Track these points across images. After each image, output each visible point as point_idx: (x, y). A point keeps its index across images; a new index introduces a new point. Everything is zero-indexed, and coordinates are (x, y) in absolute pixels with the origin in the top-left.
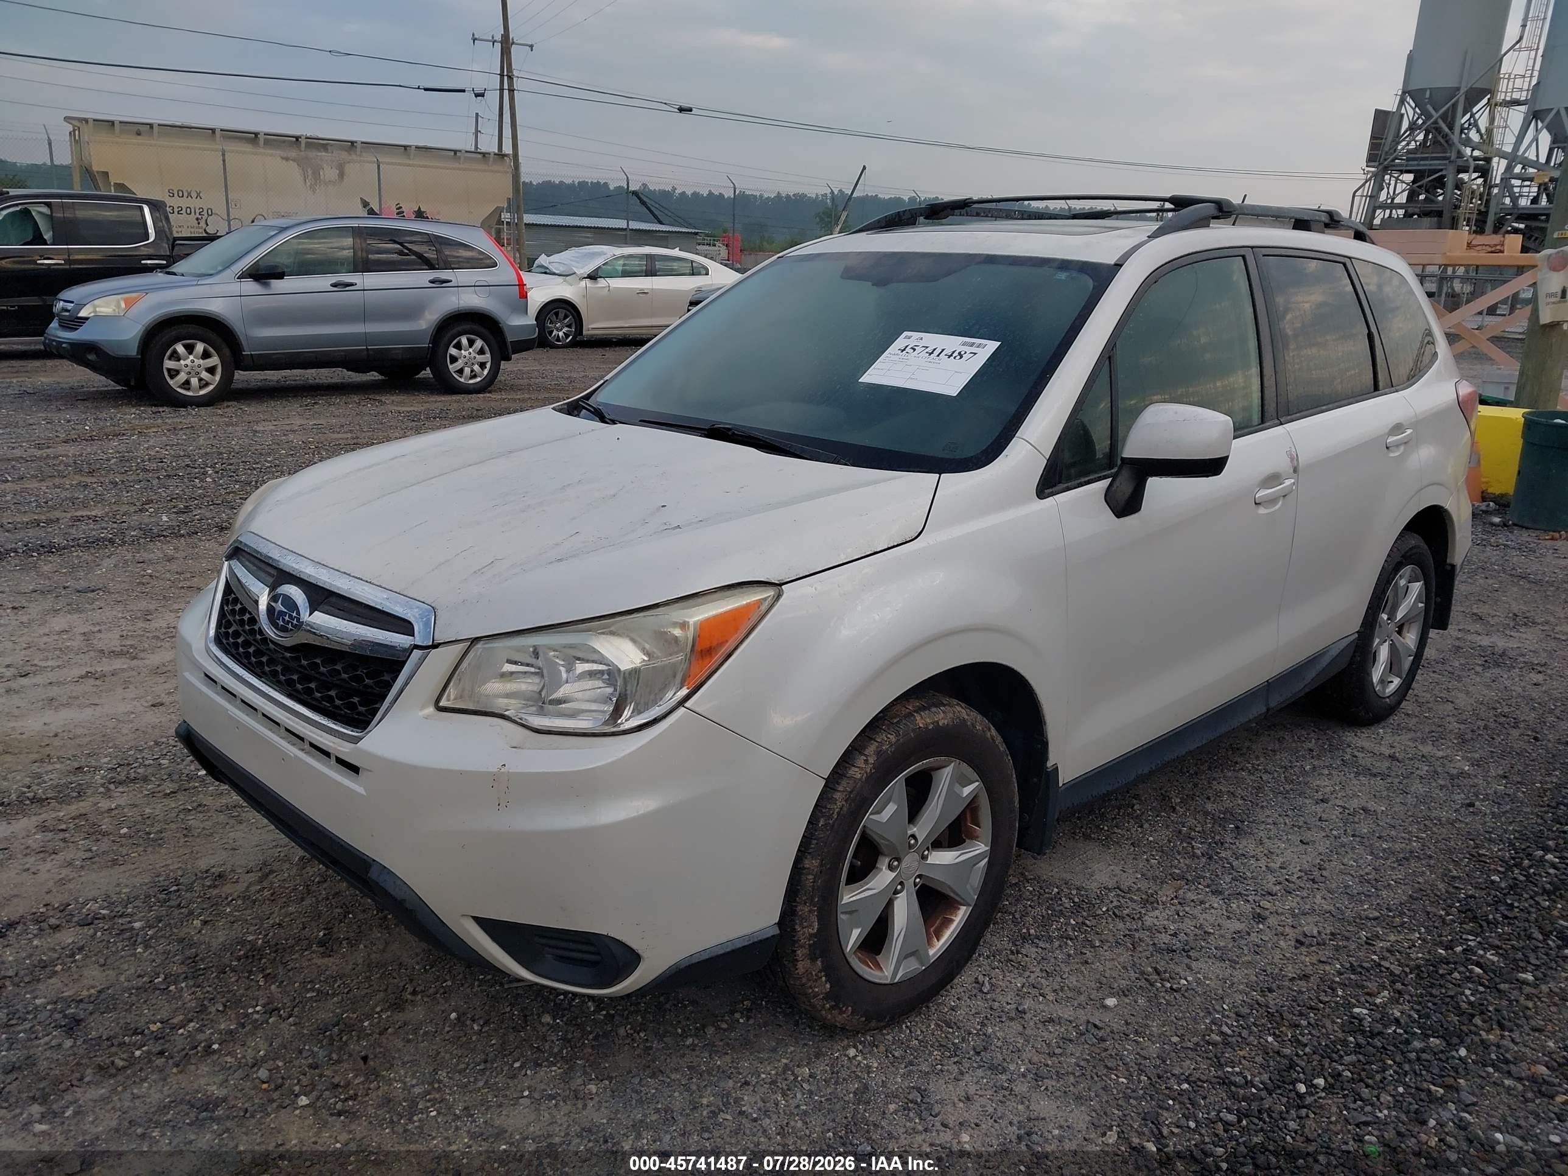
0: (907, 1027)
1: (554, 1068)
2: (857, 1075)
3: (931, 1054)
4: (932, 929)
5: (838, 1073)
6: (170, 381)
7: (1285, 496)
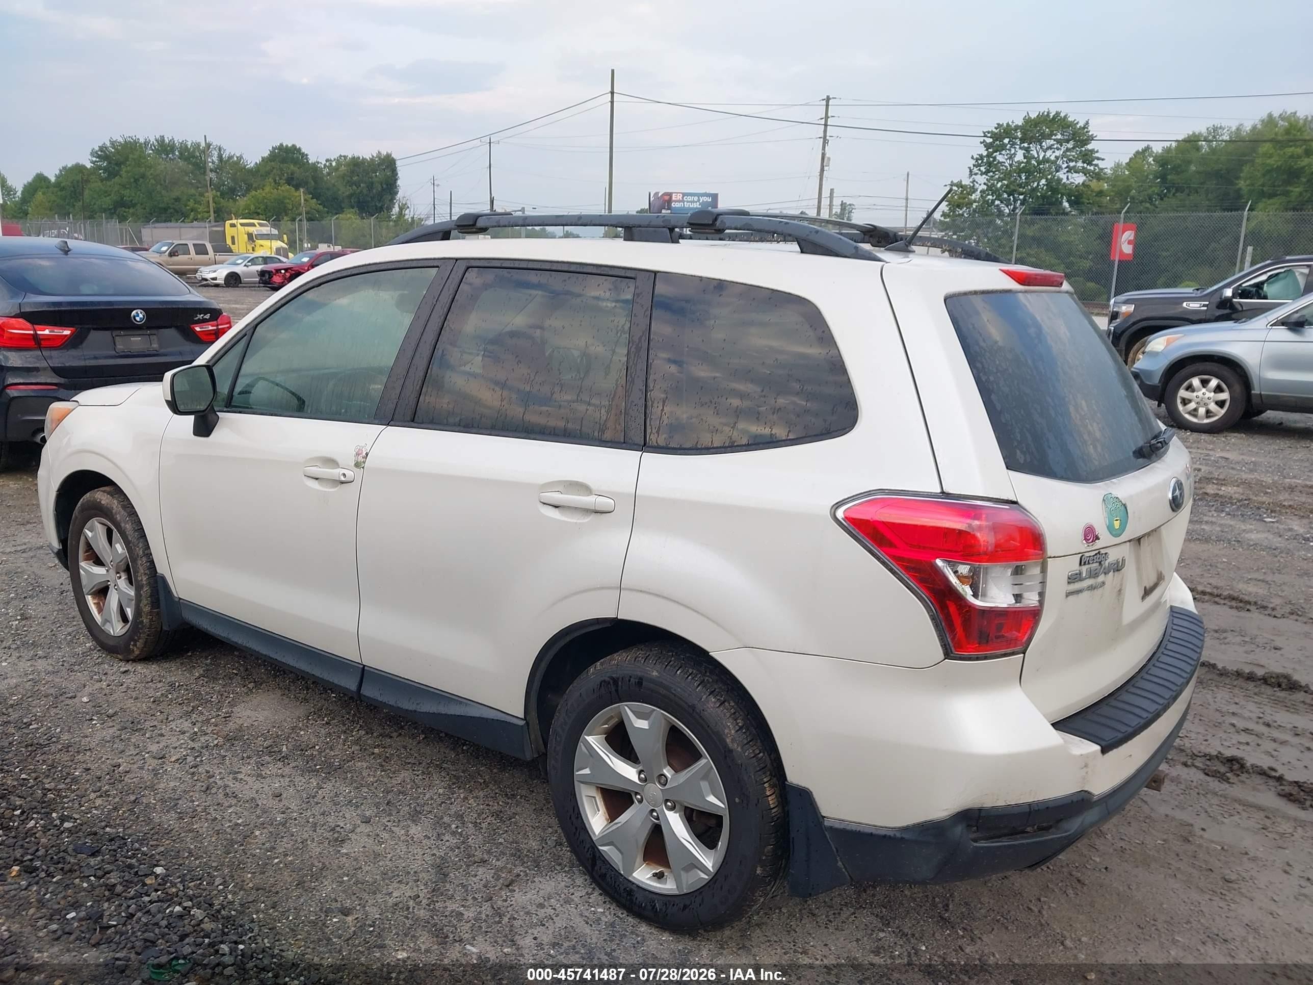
6: (1180, 407)
7: (342, 483)
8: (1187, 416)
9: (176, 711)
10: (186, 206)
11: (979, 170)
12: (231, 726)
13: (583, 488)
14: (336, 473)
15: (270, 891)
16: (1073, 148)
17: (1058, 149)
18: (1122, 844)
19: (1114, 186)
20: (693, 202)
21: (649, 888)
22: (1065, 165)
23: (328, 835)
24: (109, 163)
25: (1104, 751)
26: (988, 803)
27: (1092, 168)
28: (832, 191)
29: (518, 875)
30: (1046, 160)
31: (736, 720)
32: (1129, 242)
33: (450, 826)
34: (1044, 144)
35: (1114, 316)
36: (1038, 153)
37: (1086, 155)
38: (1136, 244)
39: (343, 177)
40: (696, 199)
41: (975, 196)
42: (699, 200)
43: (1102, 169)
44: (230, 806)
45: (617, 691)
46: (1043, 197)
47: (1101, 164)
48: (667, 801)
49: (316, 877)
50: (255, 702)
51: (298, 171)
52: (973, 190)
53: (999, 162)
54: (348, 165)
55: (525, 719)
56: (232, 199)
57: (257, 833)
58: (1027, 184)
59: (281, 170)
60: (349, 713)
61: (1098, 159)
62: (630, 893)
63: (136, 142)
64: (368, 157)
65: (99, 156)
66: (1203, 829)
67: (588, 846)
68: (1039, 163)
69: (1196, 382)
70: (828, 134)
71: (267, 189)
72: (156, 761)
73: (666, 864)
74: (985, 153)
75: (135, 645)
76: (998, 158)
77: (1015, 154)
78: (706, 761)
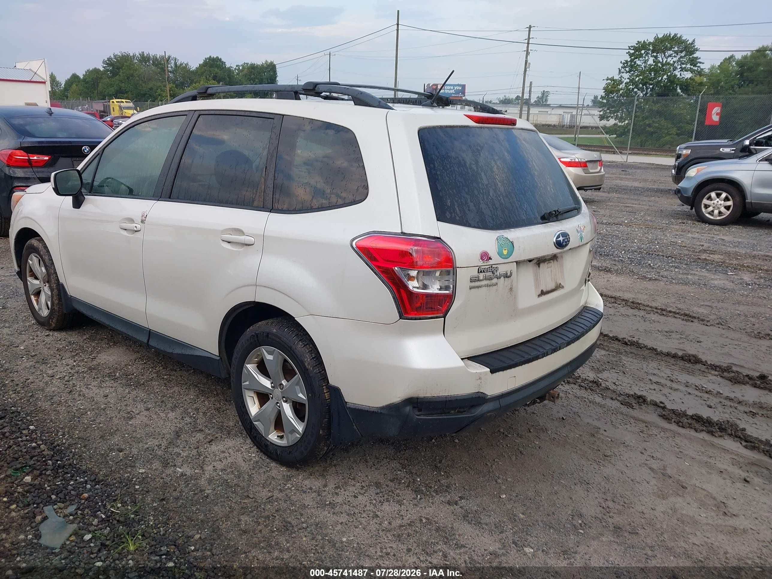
6: (704, 210)
7: (136, 231)
8: (707, 215)
9: (68, 355)
10: (156, 92)
11: (625, 70)
12: (95, 363)
13: (240, 232)
14: (132, 226)
15: (86, 439)
16: (685, 56)
17: (675, 57)
18: (556, 436)
19: (710, 79)
20: (451, 89)
21: (275, 443)
22: (679, 67)
23: (125, 415)
24: (113, 68)
25: (492, 372)
26: (422, 395)
27: (696, 68)
28: (531, 83)
29: (217, 437)
30: (668, 64)
31: (311, 354)
32: (717, 114)
33: (190, 413)
34: (666, 53)
35: (679, 156)
36: (662, 59)
37: (693, 60)
38: (721, 115)
39: (246, 75)
40: (452, 88)
41: (622, 86)
42: (454, 88)
43: (702, 69)
44: (79, 400)
45: (258, 340)
46: (665, 86)
47: (702, 66)
48: (283, 397)
49: (111, 434)
50: (111, 352)
51: (220, 72)
52: (621, 82)
53: (638, 65)
54: (248, 68)
55: (220, 356)
56: (182, 88)
57: (89, 413)
58: (655, 78)
59: (210, 71)
60: (158, 359)
61: (700, 63)
62: (267, 446)
63: (128, 56)
64: (260, 63)
65: (107, 64)
66: (605, 431)
67: (248, 422)
68: (663, 65)
69: (713, 195)
70: (529, 49)
71: (202, 82)
72: (49, 378)
73: (283, 431)
74: (629, 60)
75: (52, 321)
76: (637, 62)
77: (648, 60)
78: (298, 376)
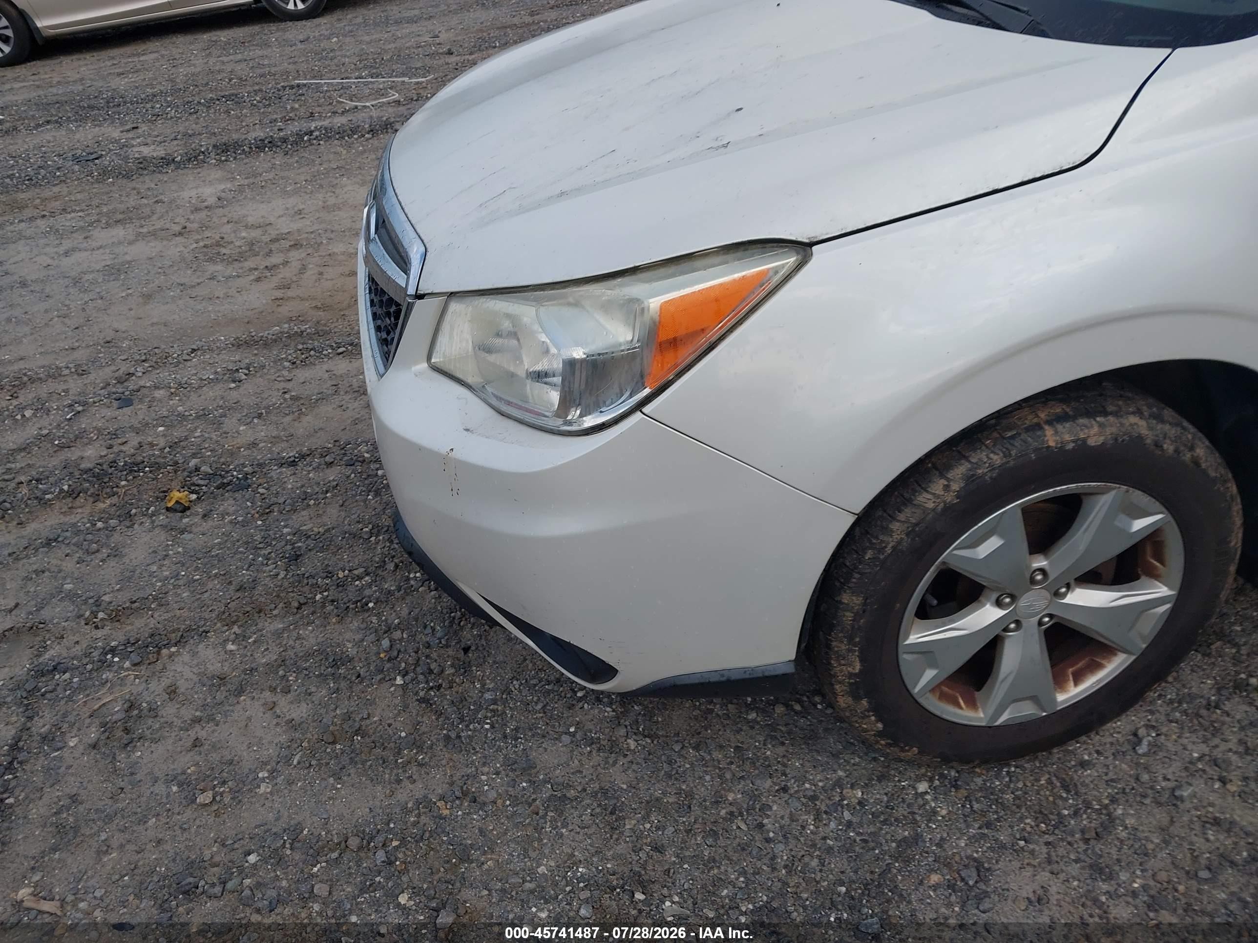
0: (1008, 773)
1: (608, 709)
2: (915, 819)
3: (1021, 819)
4: (1071, 670)
5: (893, 809)
